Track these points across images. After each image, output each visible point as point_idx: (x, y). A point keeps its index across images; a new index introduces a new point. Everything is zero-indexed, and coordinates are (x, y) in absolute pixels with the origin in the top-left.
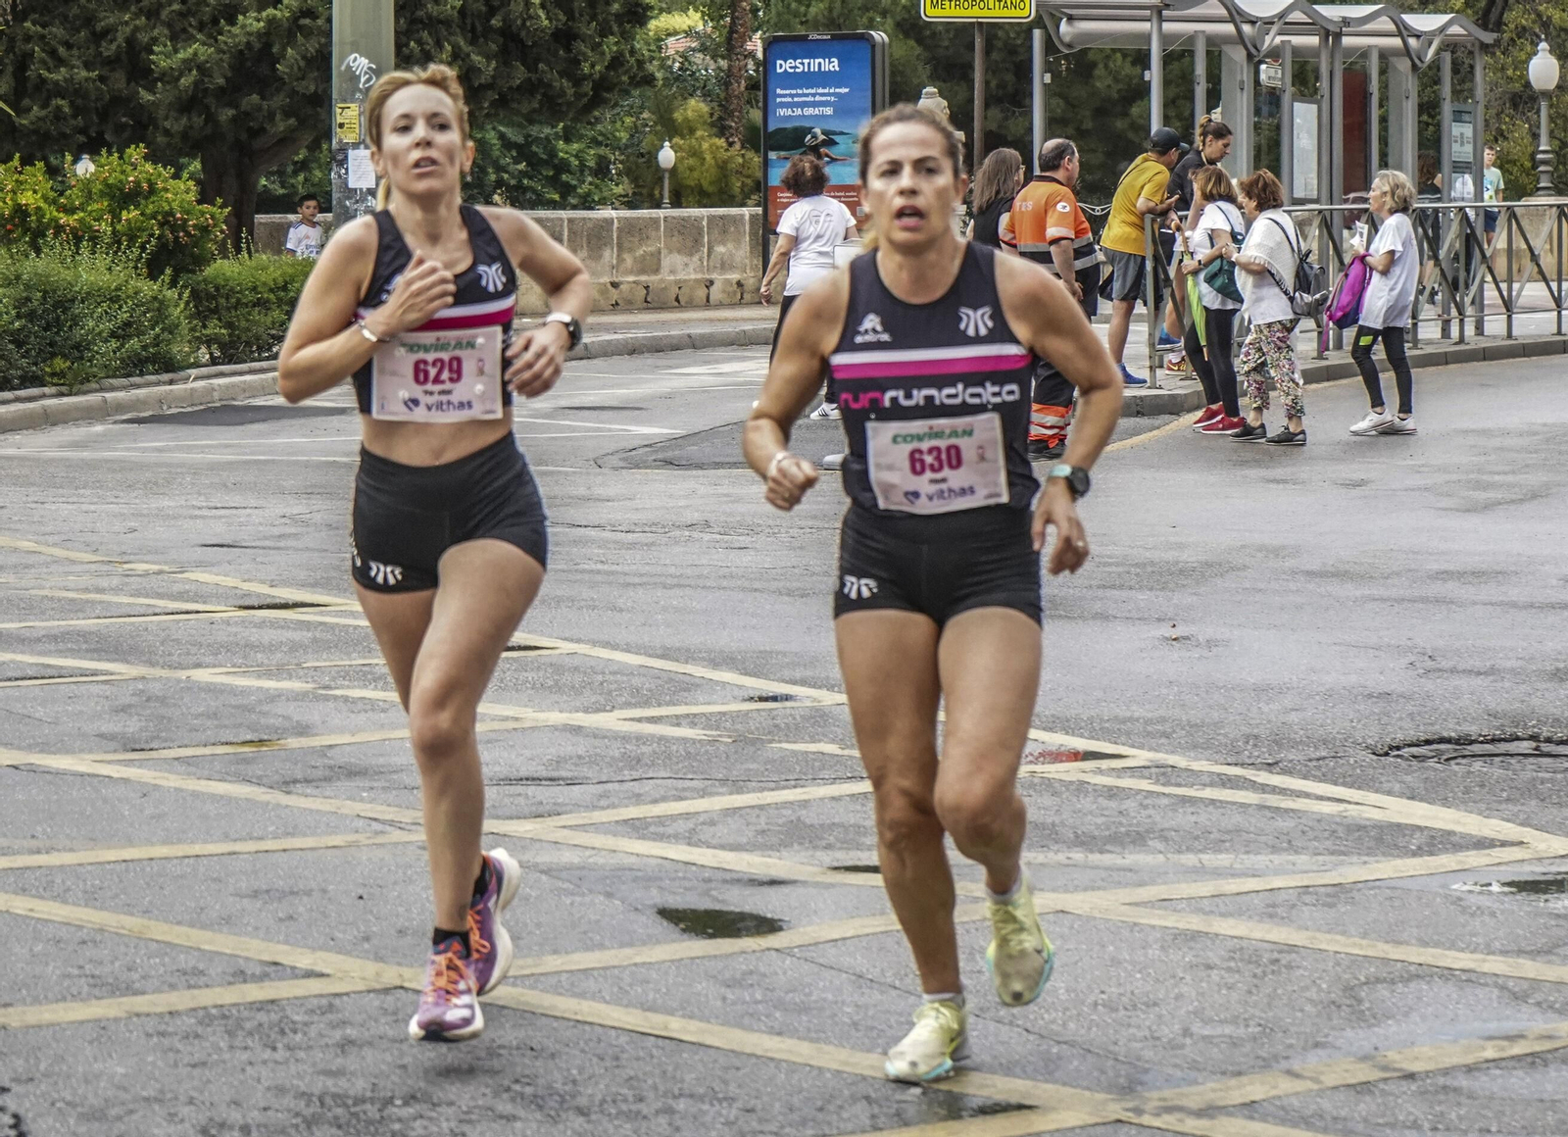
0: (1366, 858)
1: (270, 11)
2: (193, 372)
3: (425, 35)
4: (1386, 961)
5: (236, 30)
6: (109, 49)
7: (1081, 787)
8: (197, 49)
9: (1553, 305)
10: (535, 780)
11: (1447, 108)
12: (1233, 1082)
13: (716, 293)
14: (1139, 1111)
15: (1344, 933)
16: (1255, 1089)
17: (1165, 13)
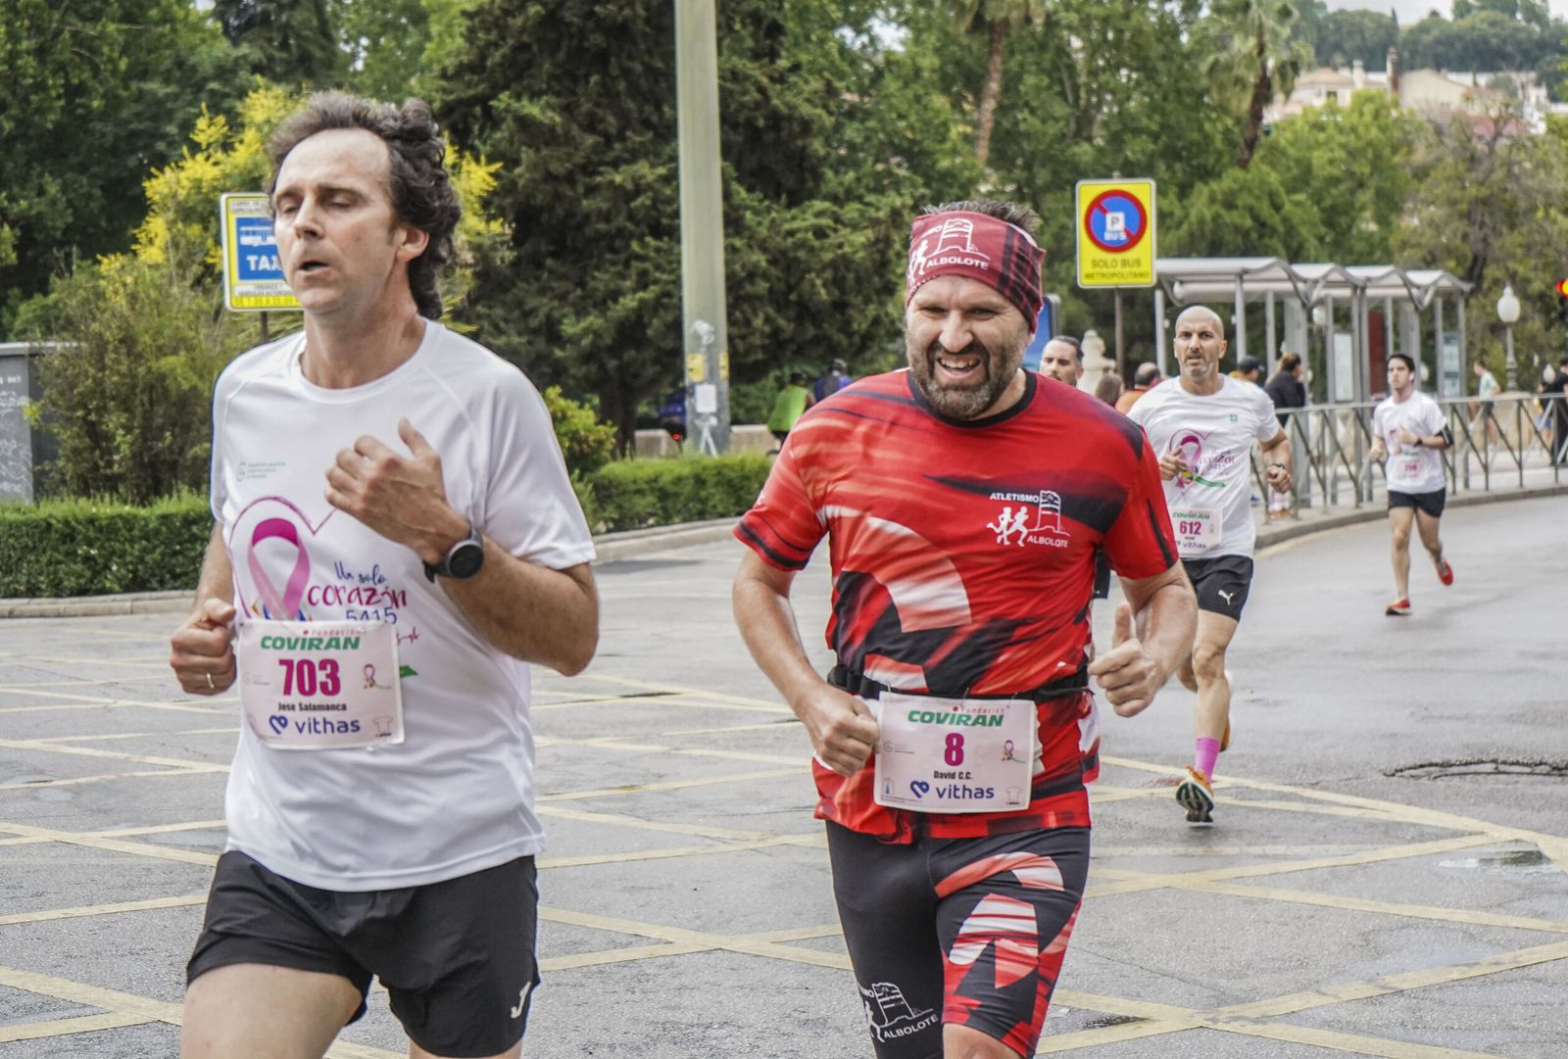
0: (1376, 846)
1: (641, 295)
3: (746, 307)
4: (1386, 915)
5: (618, 307)
6: (534, 323)
8: (593, 320)
9: (1515, 466)
11: (1440, 336)
12: (1280, 999)
14: (1215, 1020)
15: (1359, 897)
16: (1294, 1003)
17: (1245, 277)
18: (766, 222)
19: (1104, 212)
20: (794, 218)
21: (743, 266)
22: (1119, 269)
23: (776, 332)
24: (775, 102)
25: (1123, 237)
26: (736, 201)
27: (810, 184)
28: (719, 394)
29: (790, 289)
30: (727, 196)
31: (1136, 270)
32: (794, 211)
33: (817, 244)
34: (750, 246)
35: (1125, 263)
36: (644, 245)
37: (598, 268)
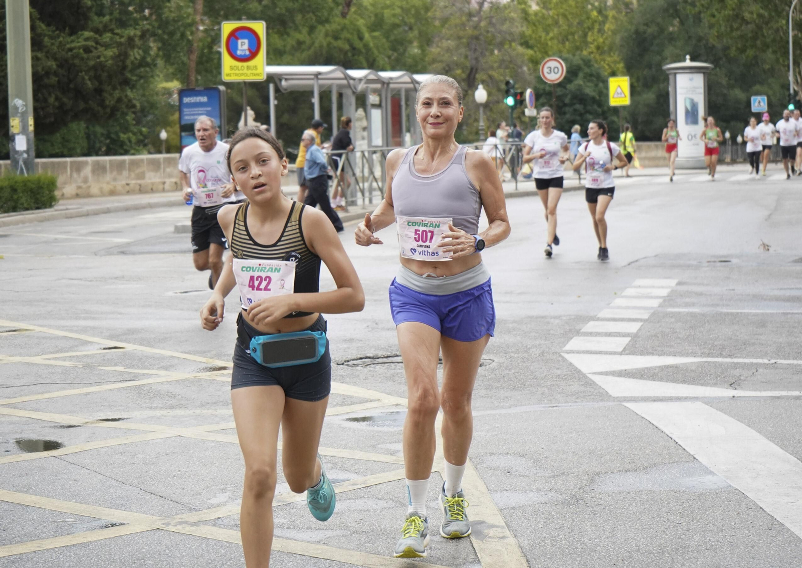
3: (44, 91)
7: (212, 382)
13: (167, 186)
14: (168, 524)
18: (57, 44)
19: (237, 39)
20: (72, 41)
21: (43, 68)
22: (245, 71)
23: (61, 106)
25: (247, 53)
26: (39, 31)
27: (82, 22)
28: (28, 141)
29: (70, 81)
30: (33, 28)
31: (254, 72)
32: (73, 38)
33: (85, 56)
34: (47, 57)
35: (248, 68)
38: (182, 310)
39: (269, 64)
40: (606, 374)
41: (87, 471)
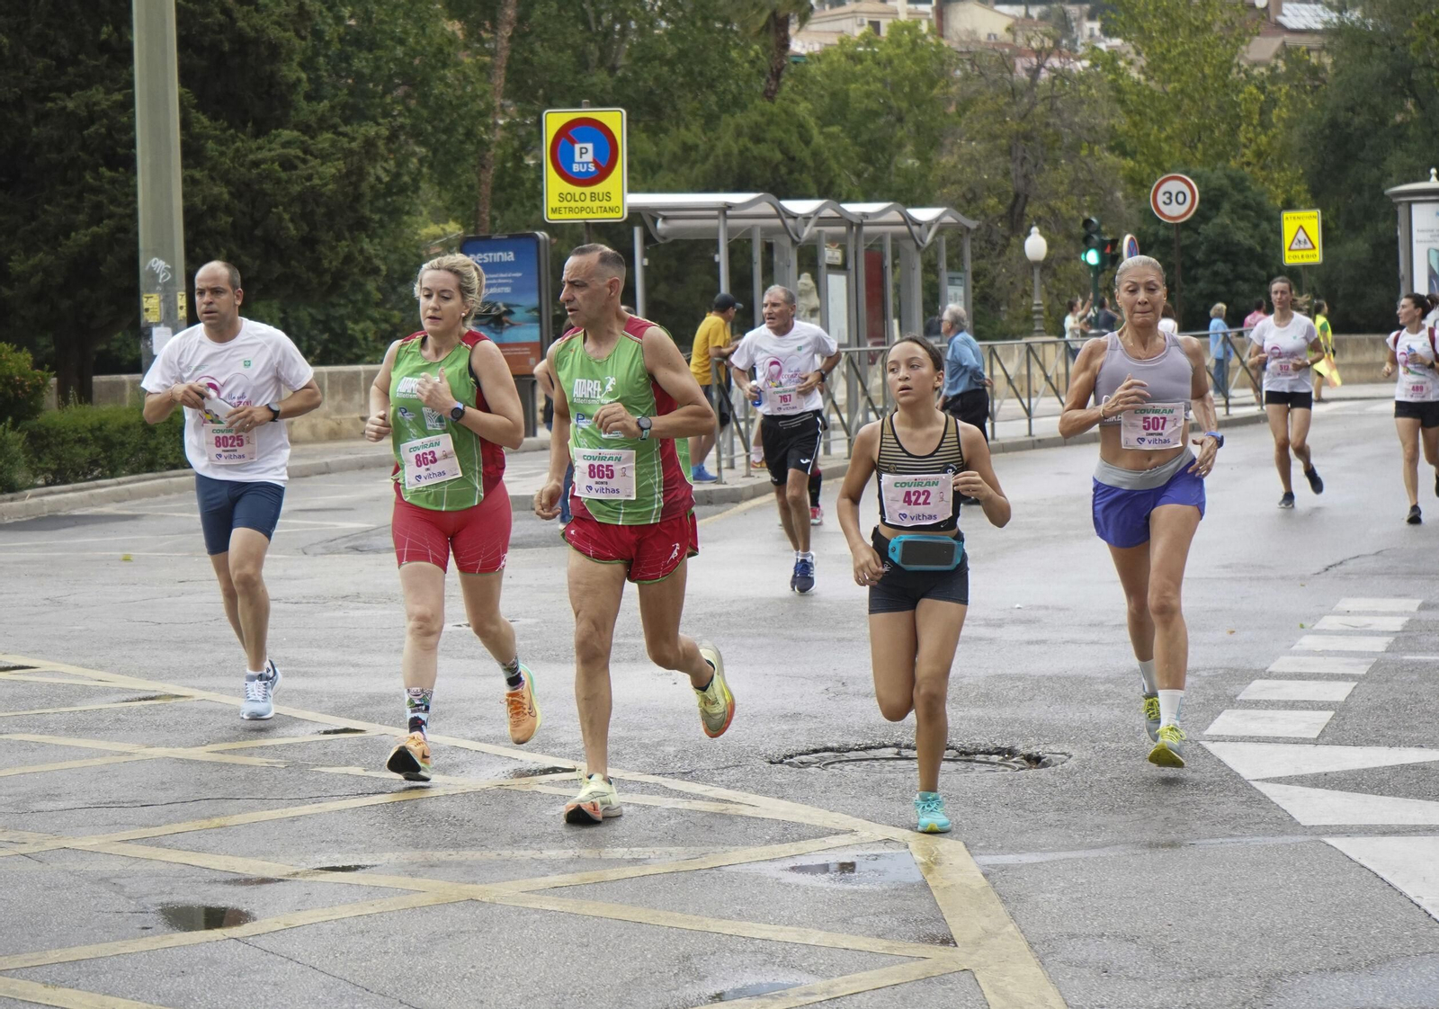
0: (727, 848)
1: (95, 229)
2: (29, 492)
3: (207, 242)
4: (705, 933)
5: (70, 243)
7: (532, 796)
8: (43, 257)
10: (119, 804)
11: (945, 275)
15: (682, 911)
18: (230, 153)
19: (573, 142)
20: (260, 148)
21: (204, 202)
22: (588, 203)
24: (241, 24)
25: (592, 168)
26: (197, 129)
27: (278, 113)
29: (256, 224)
30: (185, 124)
31: (605, 204)
32: (260, 141)
33: (284, 175)
34: (212, 178)
35: (593, 196)
36: (99, 177)
37: (49, 201)
38: (473, 657)
39: (631, 190)
40: (1288, 781)
41: (299, 967)
